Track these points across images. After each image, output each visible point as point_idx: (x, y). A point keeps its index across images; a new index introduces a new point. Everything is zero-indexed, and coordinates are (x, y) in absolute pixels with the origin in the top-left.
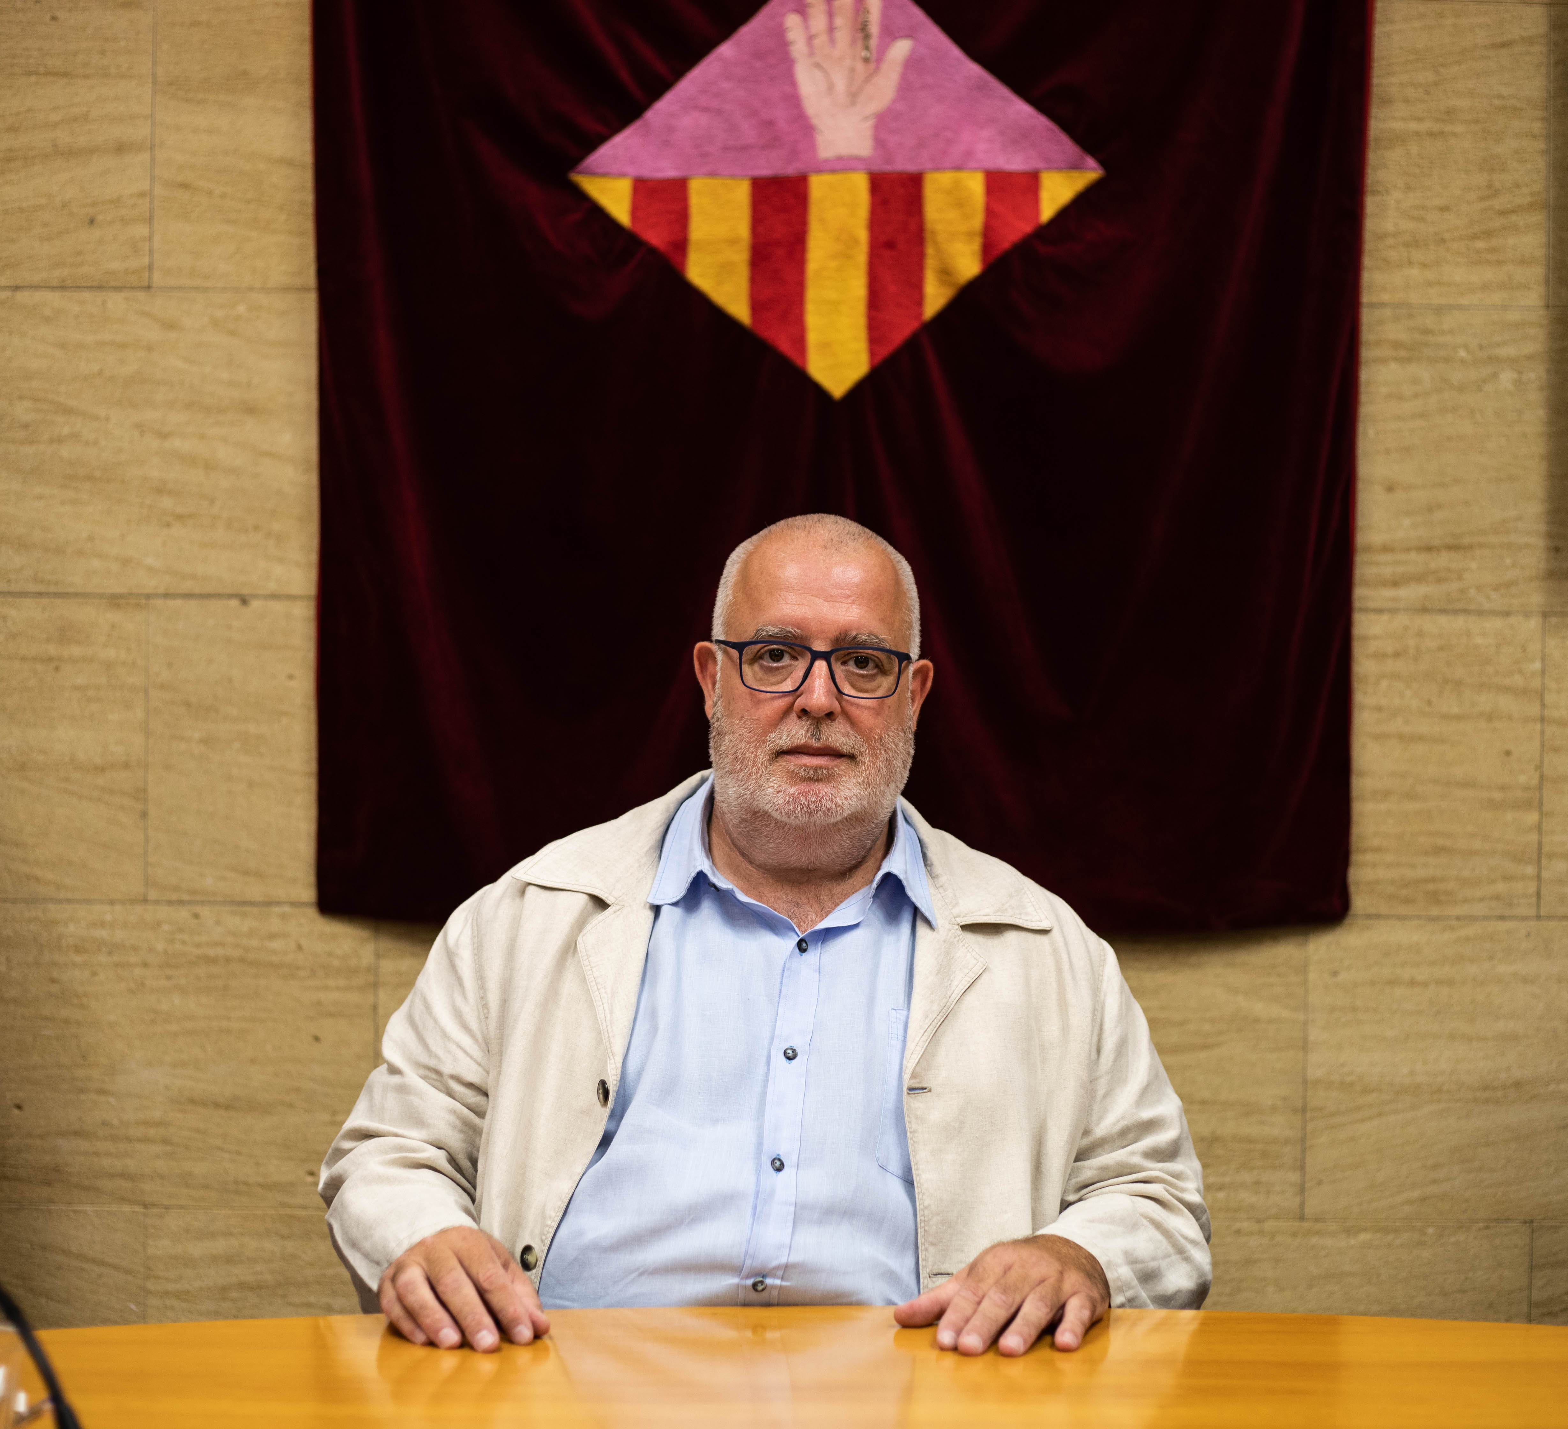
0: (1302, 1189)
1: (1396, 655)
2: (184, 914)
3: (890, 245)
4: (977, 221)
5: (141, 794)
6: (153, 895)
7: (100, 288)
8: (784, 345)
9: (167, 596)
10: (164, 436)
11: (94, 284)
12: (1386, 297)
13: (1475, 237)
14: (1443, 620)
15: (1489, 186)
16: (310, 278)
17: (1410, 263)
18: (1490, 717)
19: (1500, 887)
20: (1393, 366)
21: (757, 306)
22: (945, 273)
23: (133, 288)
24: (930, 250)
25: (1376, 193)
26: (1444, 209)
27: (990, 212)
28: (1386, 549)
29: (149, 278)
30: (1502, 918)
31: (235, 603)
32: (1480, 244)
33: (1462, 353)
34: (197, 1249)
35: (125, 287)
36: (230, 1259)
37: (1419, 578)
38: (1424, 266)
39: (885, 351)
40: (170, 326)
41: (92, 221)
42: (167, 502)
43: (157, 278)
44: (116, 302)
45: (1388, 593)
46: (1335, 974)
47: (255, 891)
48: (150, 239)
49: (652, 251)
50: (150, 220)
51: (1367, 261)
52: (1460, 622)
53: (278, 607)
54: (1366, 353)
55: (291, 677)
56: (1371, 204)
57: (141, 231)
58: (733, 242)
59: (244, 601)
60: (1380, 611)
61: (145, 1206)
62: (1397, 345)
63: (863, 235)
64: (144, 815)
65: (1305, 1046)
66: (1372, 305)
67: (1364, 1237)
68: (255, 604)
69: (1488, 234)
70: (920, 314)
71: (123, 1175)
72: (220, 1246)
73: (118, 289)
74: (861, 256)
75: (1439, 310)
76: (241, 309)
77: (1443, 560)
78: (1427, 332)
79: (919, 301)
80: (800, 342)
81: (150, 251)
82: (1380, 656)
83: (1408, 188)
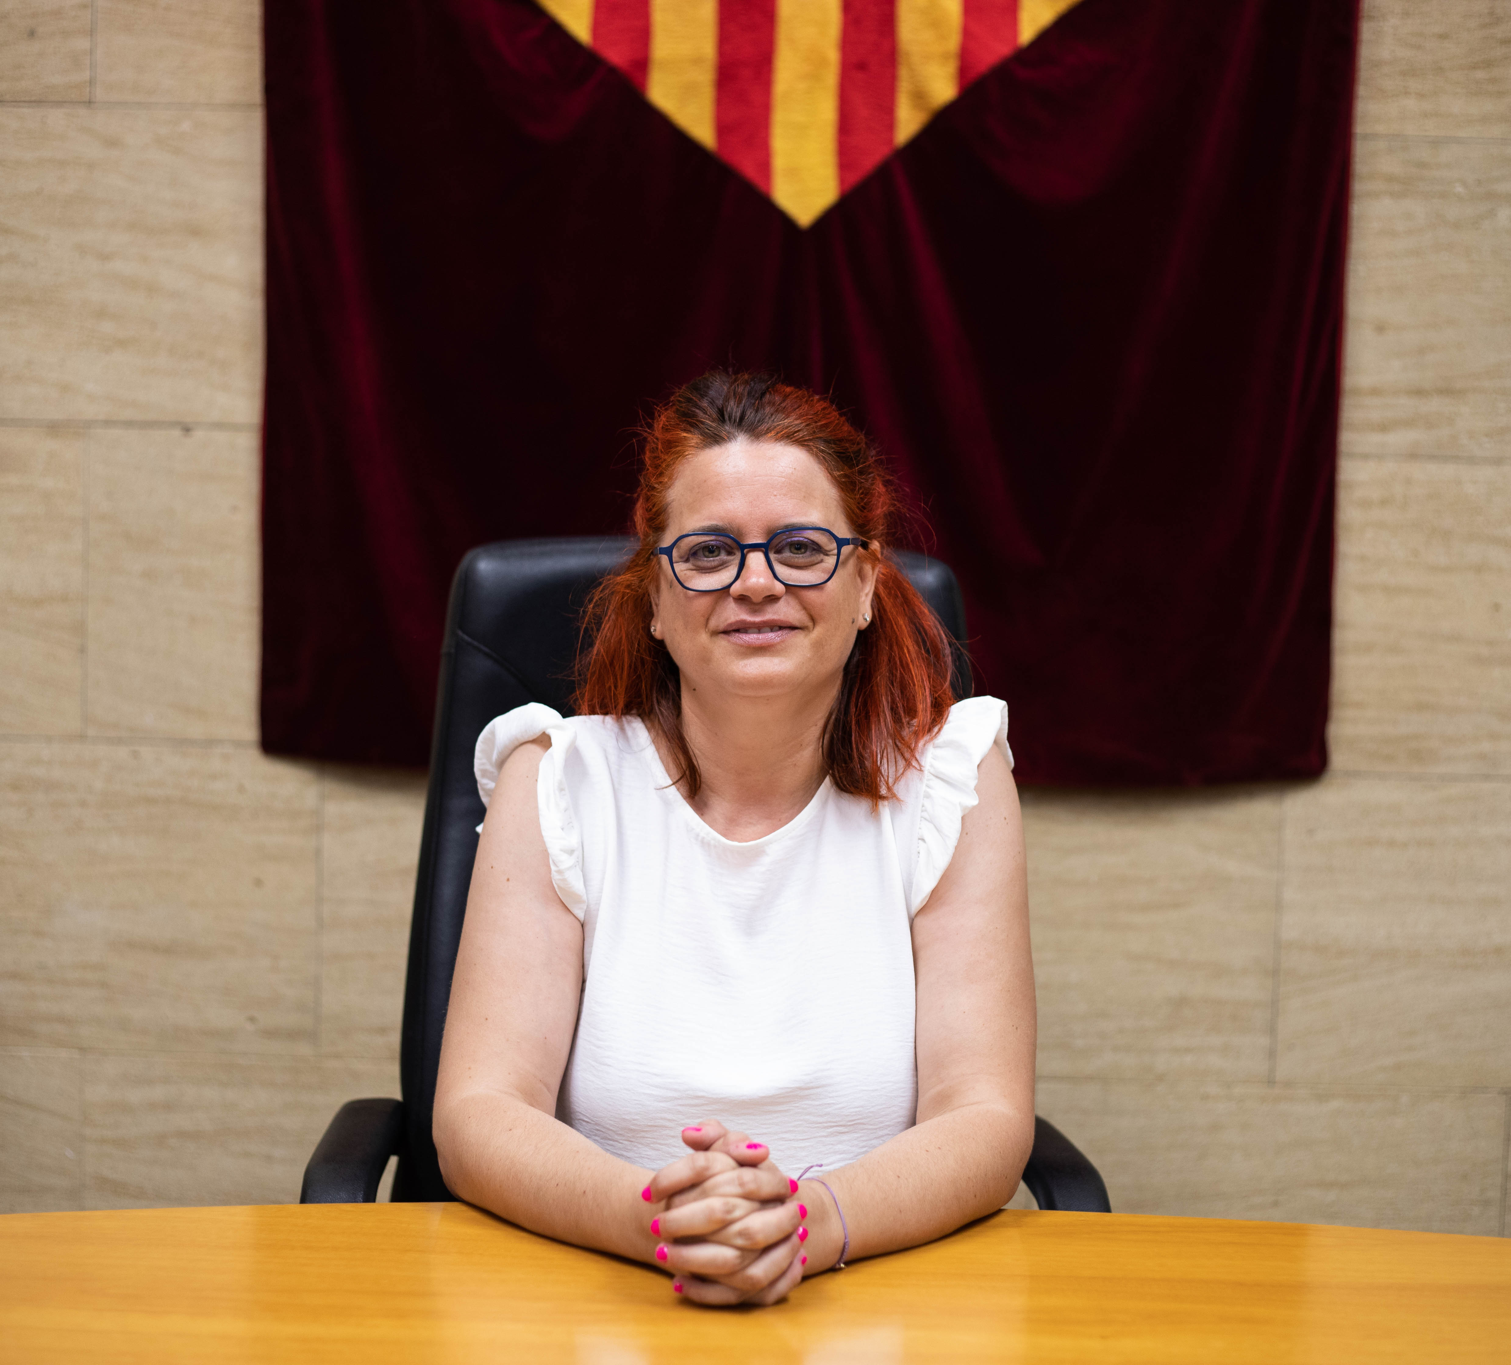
0: (1272, 1054)
1: (1384, 502)
2: (122, 753)
3: (861, 66)
4: (953, 42)
5: (79, 628)
6: (91, 732)
7: (39, 102)
8: (749, 169)
9: (108, 423)
10: (105, 257)
11: (33, 99)
12: (1380, 128)
13: (1474, 67)
14: (1433, 468)
15: (1491, 14)
16: (255, 93)
17: (1407, 93)
18: (1479, 569)
19: (1486, 746)
20: (1387, 202)
21: (722, 129)
22: (919, 96)
23: (72, 102)
24: (904, 74)
25: (1371, 18)
26: (1443, 37)
27: (967, 33)
28: (1375, 392)
29: (90, 93)
30: (1487, 777)
31: (177, 433)
32: (1480, 74)
33: (1459, 189)
34: (135, 1096)
35: (65, 102)
36: (168, 1107)
37: (1409, 423)
38: (1421, 96)
39: (855, 177)
40: (112, 143)
41: (32, 34)
42: (107, 327)
43: (100, 94)
44: (56, 118)
45: (1375, 438)
46: (1311, 832)
47: (196, 730)
48: (91, 52)
49: (612, 70)
50: (91, 32)
51: (1362, 91)
52: (1449, 470)
53: (220, 437)
54: (1359, 187)
55: (234, 509)
56: (1367, 30)
57: (82, 44)
58: (697, 61)
59: (187, 429)
60: (1366, 457)
61: (82, 1050)
62: (1390, 179)
63: (833, 56)
64: (82, 650)
65: (1278, 906)
66: (1366, 137)
67: (1335, 1104)
68: (199, 434)
69: (1488, 64)
70: (890, 140)
71: (61, 1019)
72: (158, 1093)
73: (59, 104)
74: (831, 77)
75: (1436, 143)
76: (186, 126)
77: (1434, 405)
78: (1422, 165)
79: (890, 124)
80: (765, 166)
81: (91, 64)
82: (1366, 504)
83: (1406, 14)
